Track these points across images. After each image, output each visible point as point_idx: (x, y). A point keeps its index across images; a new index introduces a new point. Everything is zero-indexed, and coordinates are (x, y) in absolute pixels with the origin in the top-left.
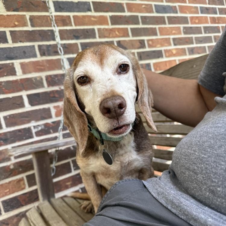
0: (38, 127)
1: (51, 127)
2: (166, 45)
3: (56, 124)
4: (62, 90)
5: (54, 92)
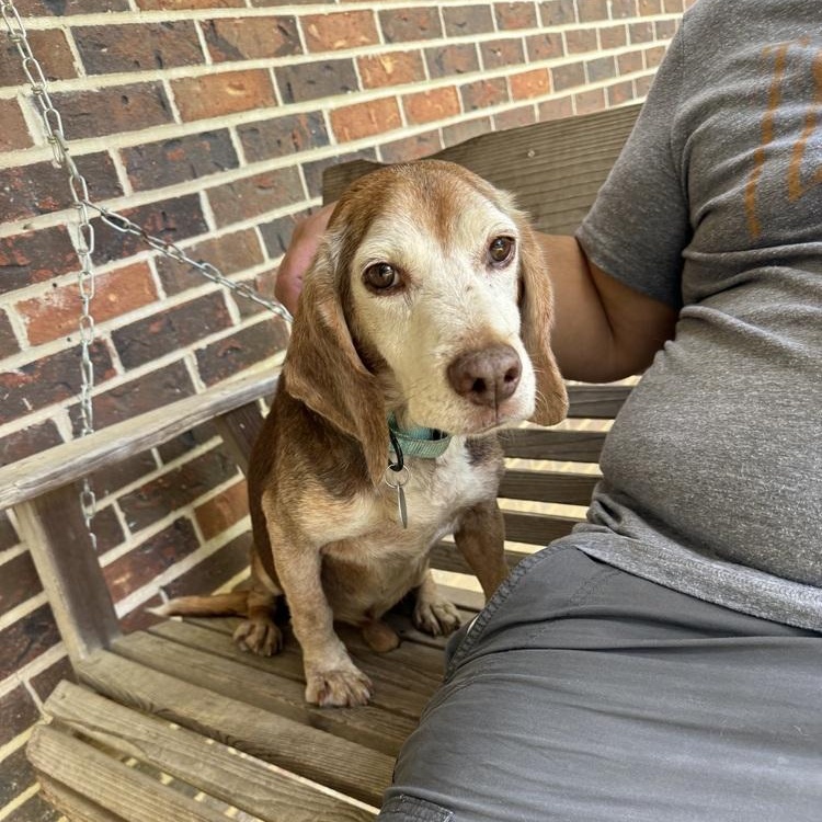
1: (21, 385)
3: (37, 374)
4: (37, 233)
5: (10, 244)
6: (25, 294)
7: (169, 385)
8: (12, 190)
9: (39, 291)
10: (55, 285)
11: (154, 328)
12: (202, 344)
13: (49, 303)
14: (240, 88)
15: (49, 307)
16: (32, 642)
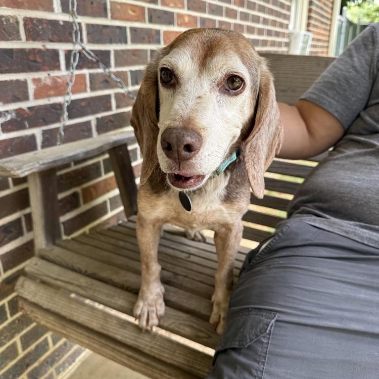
0: (6, 114)
1: (26, 116)
2: (172, 5)
3: (34, 112)
4: (48, 50)
5: (36, 51)
6: (37, 75)
7: (83, 131)
8: (42, 29)
9: (42, 75)
10: (49, 75)
11: (83, 104)
12: (100, 115)
13: (45, 82)
14: (134, 11)
15: (45, 84)
16: (5, 237)
